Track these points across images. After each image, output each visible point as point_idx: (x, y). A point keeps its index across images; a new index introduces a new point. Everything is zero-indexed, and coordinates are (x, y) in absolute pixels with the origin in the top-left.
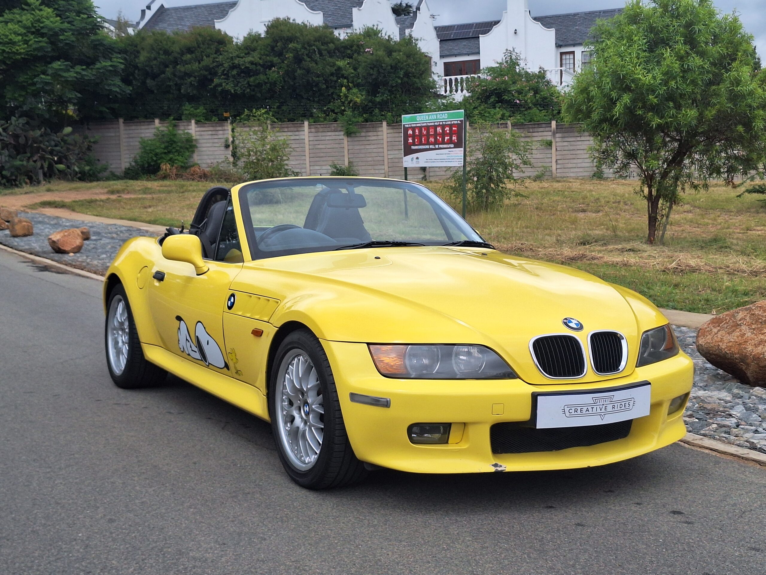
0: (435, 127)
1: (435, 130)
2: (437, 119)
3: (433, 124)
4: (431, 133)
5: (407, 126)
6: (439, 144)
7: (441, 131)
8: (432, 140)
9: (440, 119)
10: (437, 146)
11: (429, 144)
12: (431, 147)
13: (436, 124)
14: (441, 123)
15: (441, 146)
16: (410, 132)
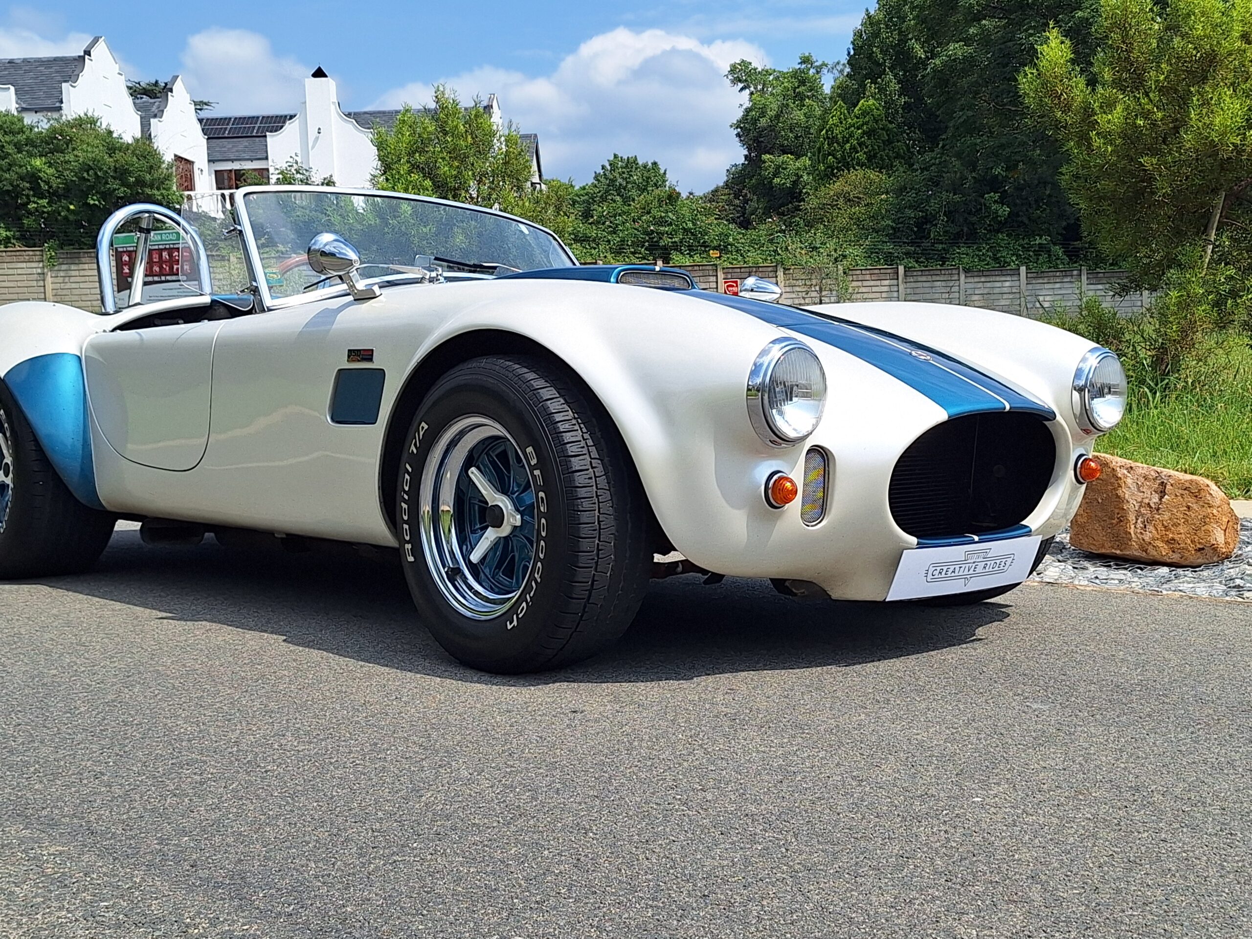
0: (160, 251)
1: (161, 256)
2: (162, 240)
3: (156, 247)
4: (155, 260)
5: (120, 250)
6: (166, 275)
7: (167, 257)
8: (156, 269)
9: (166, 241)
10: (163, 278)
11: (153, 276)
12: (156, 279)
13: (161, 247)
14: (167, 246)
15: (169, 278)
16: (126, 258)
